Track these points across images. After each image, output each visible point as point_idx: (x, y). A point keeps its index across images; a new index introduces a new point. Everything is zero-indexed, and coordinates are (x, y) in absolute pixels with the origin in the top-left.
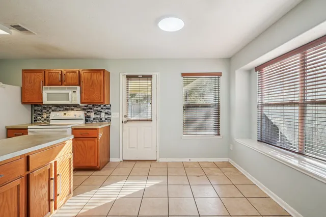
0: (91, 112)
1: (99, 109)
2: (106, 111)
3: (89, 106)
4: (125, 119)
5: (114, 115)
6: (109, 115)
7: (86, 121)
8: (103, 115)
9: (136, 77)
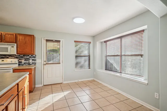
0: (23, 59)
1: (28, 57)
2: (33, 58)
3: (21, 56)
4: (45, 63)
5: (38, 61)
6: (35, 61)
7: (19, 64)
8: (31, 61)
9: (52, 41)
